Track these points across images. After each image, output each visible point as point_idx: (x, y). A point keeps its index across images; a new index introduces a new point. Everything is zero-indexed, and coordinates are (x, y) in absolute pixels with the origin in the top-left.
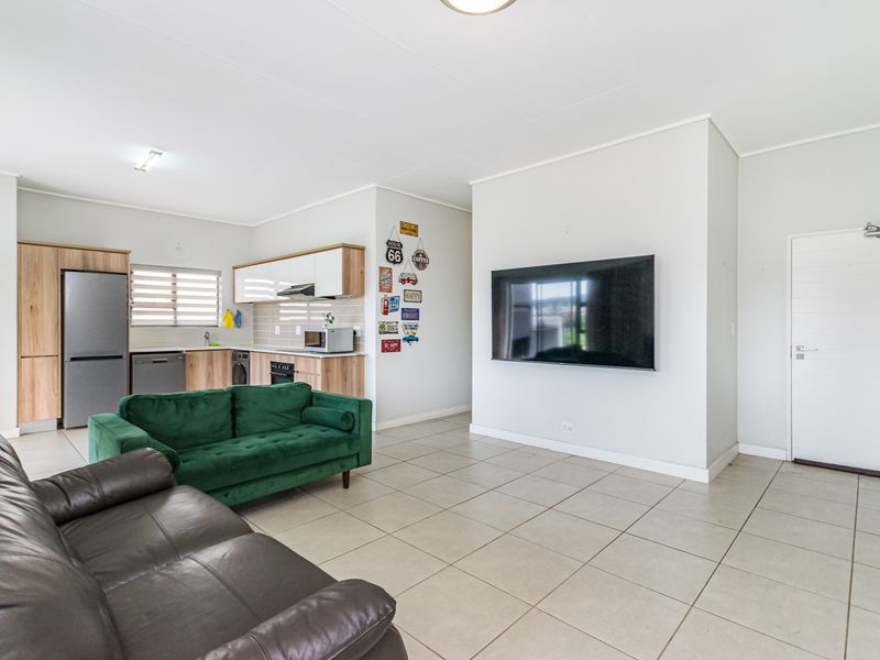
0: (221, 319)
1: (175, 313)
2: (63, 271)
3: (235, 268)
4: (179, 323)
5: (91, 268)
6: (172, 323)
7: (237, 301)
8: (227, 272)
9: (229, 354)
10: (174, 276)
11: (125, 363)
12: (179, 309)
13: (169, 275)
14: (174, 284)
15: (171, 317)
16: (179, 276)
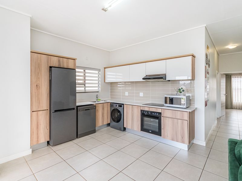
0: (100, 89)
1: (85, 87)
2: (51, 67)
3: (105, 68)
4: (86, 91)
5: (62, 67)
6: (84, 91)
7: (106, 82)
8: (102, 70)
9: (109, 104)
10: (85, 71)
11: (75, 110)
12: (86, 85)
13: (82, 71)
14: (85, 74)
15: (83, 89)
16: (86, 71)
